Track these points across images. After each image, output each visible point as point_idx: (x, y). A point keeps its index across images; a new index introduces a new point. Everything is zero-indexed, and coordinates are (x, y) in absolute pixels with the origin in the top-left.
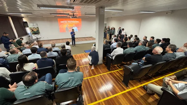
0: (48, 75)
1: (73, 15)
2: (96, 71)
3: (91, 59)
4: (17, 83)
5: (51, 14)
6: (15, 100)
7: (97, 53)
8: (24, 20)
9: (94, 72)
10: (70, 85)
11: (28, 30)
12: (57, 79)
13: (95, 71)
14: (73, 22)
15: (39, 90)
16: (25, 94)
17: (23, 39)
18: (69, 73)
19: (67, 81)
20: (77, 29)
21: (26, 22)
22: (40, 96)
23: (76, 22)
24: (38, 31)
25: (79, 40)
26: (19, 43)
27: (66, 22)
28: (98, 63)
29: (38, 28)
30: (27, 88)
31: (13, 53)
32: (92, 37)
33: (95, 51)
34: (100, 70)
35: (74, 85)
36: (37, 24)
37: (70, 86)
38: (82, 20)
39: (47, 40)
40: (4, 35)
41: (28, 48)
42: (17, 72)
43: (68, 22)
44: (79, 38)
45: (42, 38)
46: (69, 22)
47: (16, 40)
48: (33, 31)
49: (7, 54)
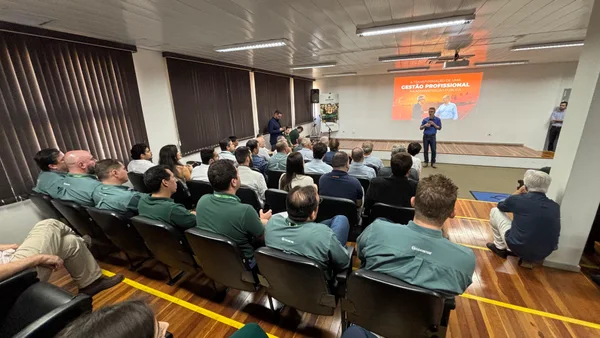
0: (340, 220)
1: (456, 55)
2: (529, 291)
3: (509, 227)
4: (273, 213)
5: (381, 59)
6: (262, 244)
7: (554, 208)
8: (315, 86)
9: (513, 288)
10: (411, 275)
11: (316, 110)
12: (367, 234)
13: (520, 285)
14: (445, 85)
15: (315, 244)
16: (283, 239)
17: (302, 129)
18: (418, 228)
19: (401, 255)
20: (456, 111)
21: (317, 91)
22: (312, 264)
23: (459, 85)
24: (336, 112)
25: (454, 149)
26: (294, 138)
27: (422, 86)
28: (547, 259)
29: (337, 105)
30: (292, 224)
31: (280, 149)
32: (521, 146)
33: (542, 195)
34: (551, 292)
35: (426, 285)
36: (338, 96)
37: (408, 280)
38: (485, 78)
39: (351, 140)
40: (276, 116)
41: (308, 147)
42: (279, 191)
43: (427, 86)
44: (456, 143)
45: (341, 132)
46: (431, 86)
47: (290, 130)
48: (325, 112)
49: (271, 155)
